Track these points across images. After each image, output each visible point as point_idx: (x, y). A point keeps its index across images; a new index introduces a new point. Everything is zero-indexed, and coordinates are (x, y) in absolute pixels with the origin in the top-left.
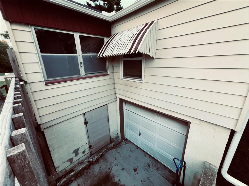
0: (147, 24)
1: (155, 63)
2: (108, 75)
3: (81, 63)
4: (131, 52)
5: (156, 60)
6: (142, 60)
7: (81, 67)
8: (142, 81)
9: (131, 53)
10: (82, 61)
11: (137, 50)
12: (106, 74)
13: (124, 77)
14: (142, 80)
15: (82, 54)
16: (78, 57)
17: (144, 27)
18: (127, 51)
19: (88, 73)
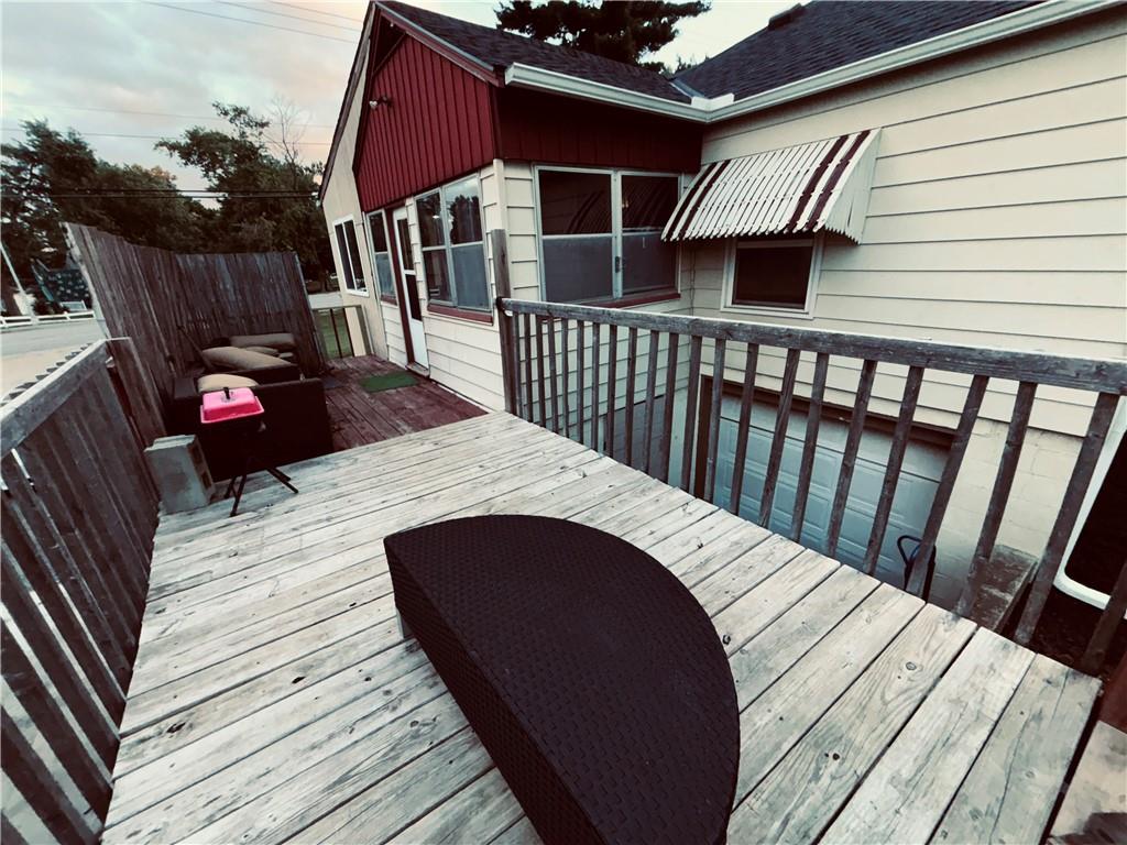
0: (844, 139)
1: (861, 258)
2: (678, 296)
3: (617, 259)
4: (799, 227)
5: (862, 249)
6: (812, 248)
7: (617, 270)
8: (807, 313)
9: (794, 231)
10: (620, 255)
11: (817, 223)
12: (670, 293)
13: (733, 303)
14: (806, 310)
15: (624, 231)
16: (613, 239)
17: (834, 146)
18: (782, 225)
19: (633, 290)
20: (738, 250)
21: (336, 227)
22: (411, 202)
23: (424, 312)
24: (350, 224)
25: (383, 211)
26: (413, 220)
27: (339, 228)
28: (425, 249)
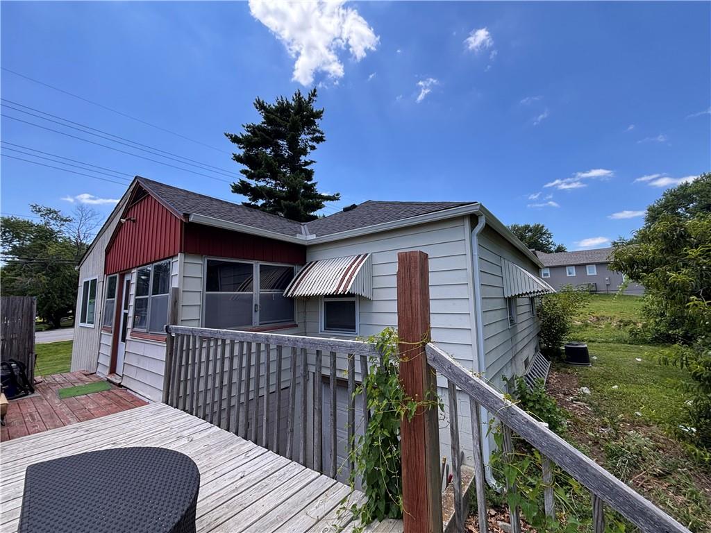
0: (360, 256)
2: (296, 326)
3: (256, 305)
4: (339, 292)
5: (374, 302)
6: (355, 302)
7: (256, 311)
8: (357, 334)
10: (258, 303)
11: (346, 290)
12: (290, 324)
13: (325, 329)
14: (356, 332)
15: (261, 291)
16: (254, 296)
17: (356, 258)
18: (333, 291)
19: (266, 322)
20: (325, 302)
21: (85, 282)
22: (135, 271)
23: (128, 337)
24: (94, 282)
25: (118, 275)
26: (134, 280)
27: (86, 283)
28: (137, 297)
